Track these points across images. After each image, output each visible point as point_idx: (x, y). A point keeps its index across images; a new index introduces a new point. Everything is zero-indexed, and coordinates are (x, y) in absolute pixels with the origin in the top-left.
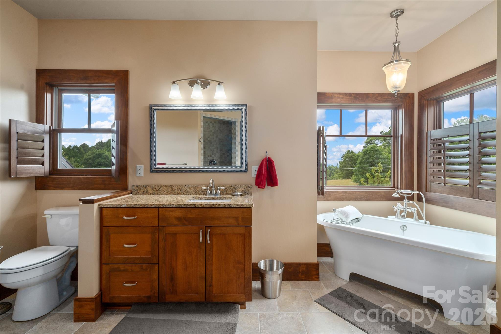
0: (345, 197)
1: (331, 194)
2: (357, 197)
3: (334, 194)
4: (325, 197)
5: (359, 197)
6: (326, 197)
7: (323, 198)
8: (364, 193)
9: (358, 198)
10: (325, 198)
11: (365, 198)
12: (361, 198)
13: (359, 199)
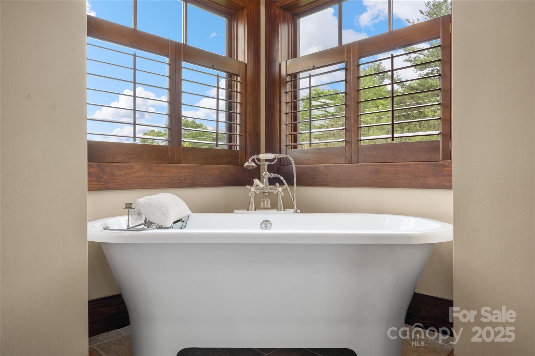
0: (149, 180)
1: (117, 173)
2: (173, 180)
3: (123, 173)
4: (100, 182)
5: (176, 178)
6: (103, 181)
7: (96, 183)
8: (185, 171)
9: (175, 182)
10: (102, 183)
11: (188, 182)
12: (179, 181)
13: (176, 185)
